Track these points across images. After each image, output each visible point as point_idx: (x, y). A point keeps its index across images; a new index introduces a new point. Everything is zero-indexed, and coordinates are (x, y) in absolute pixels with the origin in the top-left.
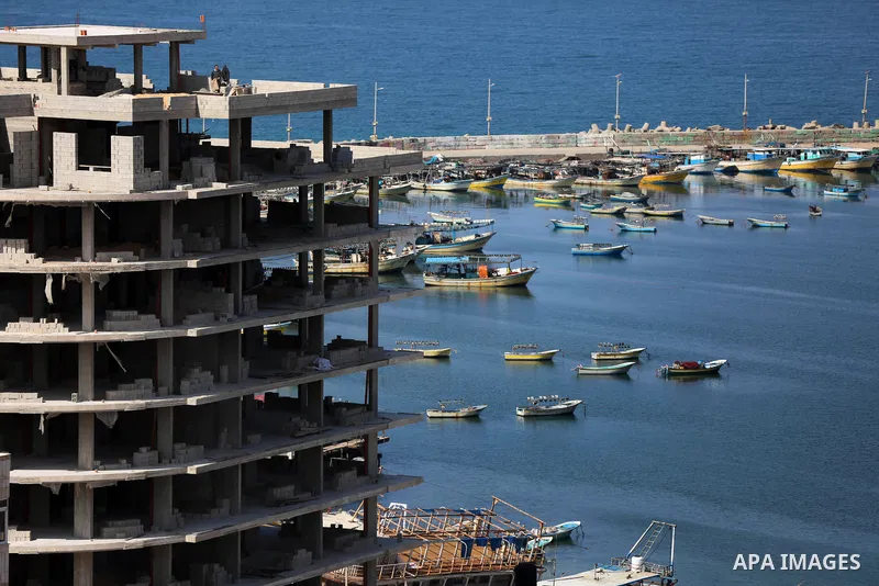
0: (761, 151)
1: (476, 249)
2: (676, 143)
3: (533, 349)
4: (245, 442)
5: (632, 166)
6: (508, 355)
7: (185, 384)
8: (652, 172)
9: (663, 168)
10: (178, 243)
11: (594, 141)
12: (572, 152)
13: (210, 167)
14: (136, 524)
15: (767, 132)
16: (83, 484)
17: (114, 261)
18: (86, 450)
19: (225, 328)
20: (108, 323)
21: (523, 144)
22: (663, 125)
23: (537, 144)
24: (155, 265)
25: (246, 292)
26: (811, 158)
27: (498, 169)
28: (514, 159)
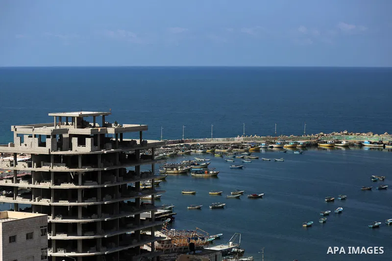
0: (279, 142)
1: (206, 167)
2: (259, 140)
3: (216, 191)
4: (120, 213)
5: (247, 146)
6: (210, 193)
7: (104, 199)
8: (252, 147)
9: (255, 146)
10: (102, 164)
11: (238, 140)
12: (232, 142)
13: (110, 146)
14: (92, 233)
15: (281, 137)
16: (79, 223)
17: (86, 169)
18: (80, 215)
19: (114, 185)
20: (85, 184)
21: (220, 140)
22: (255, 136)
23: (224, 141)
24: (96, 169)
25: (120, 176)
26: (291, 144)
27: (214, 146)
28: (218, 144)
